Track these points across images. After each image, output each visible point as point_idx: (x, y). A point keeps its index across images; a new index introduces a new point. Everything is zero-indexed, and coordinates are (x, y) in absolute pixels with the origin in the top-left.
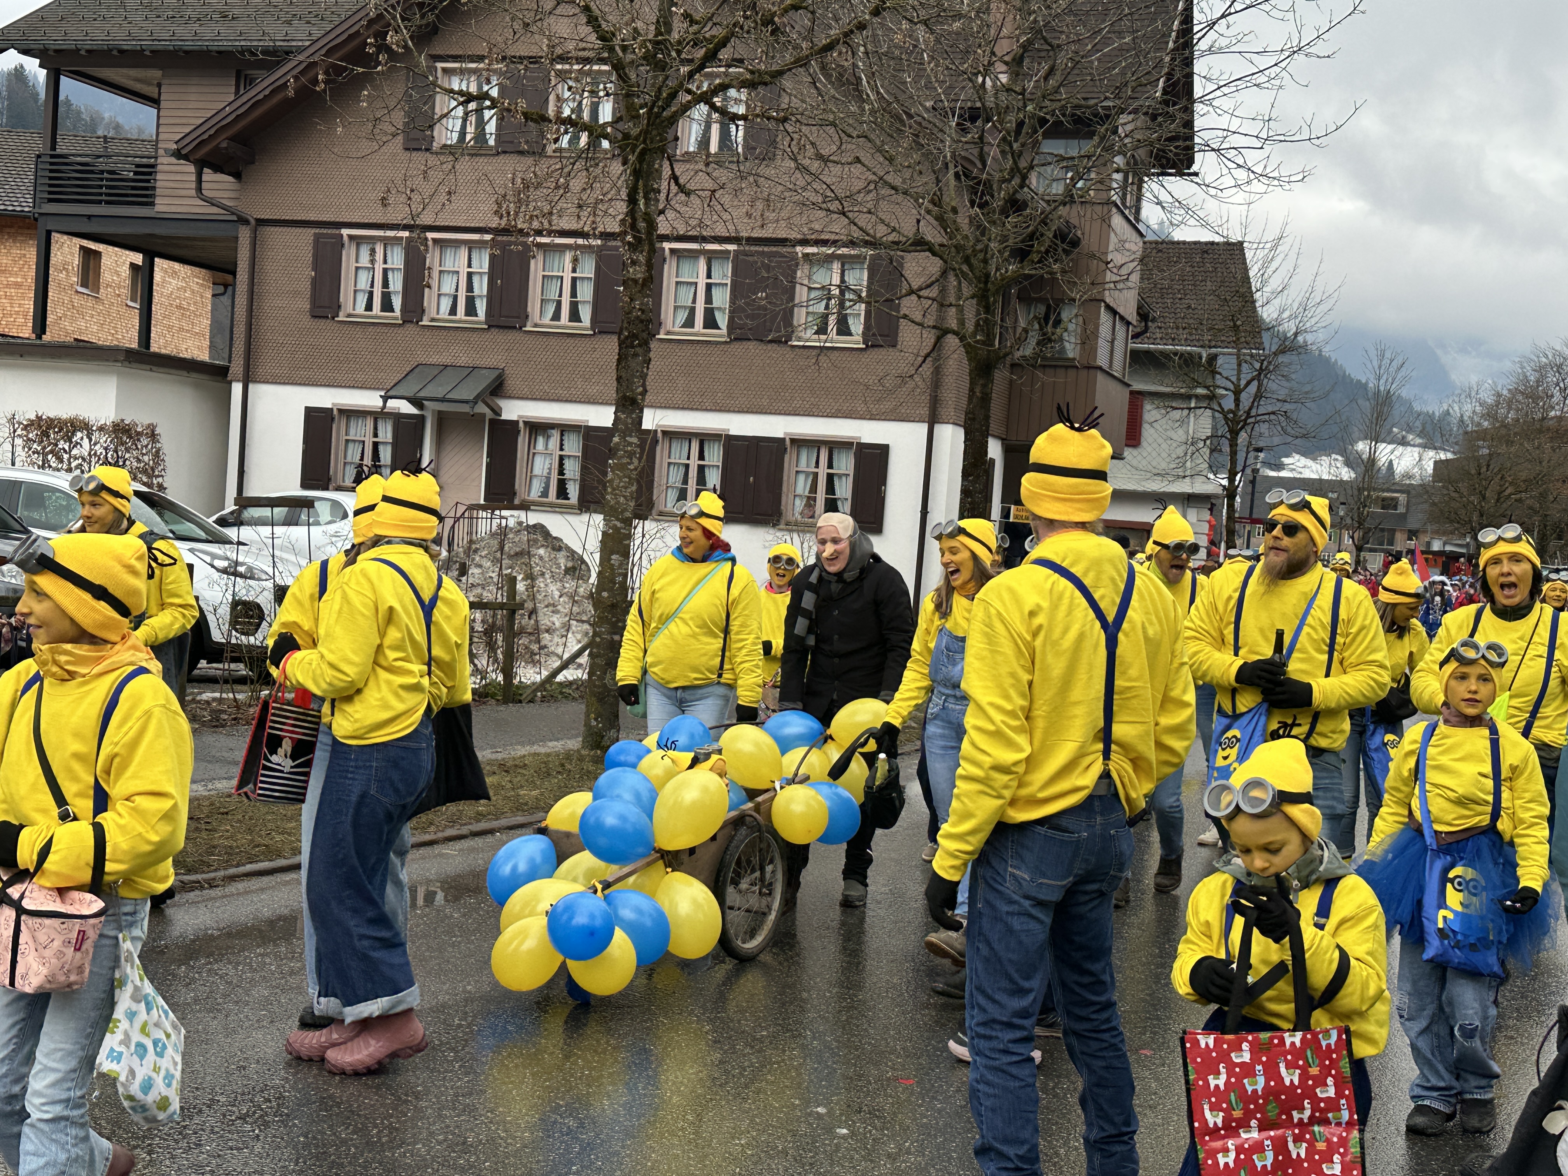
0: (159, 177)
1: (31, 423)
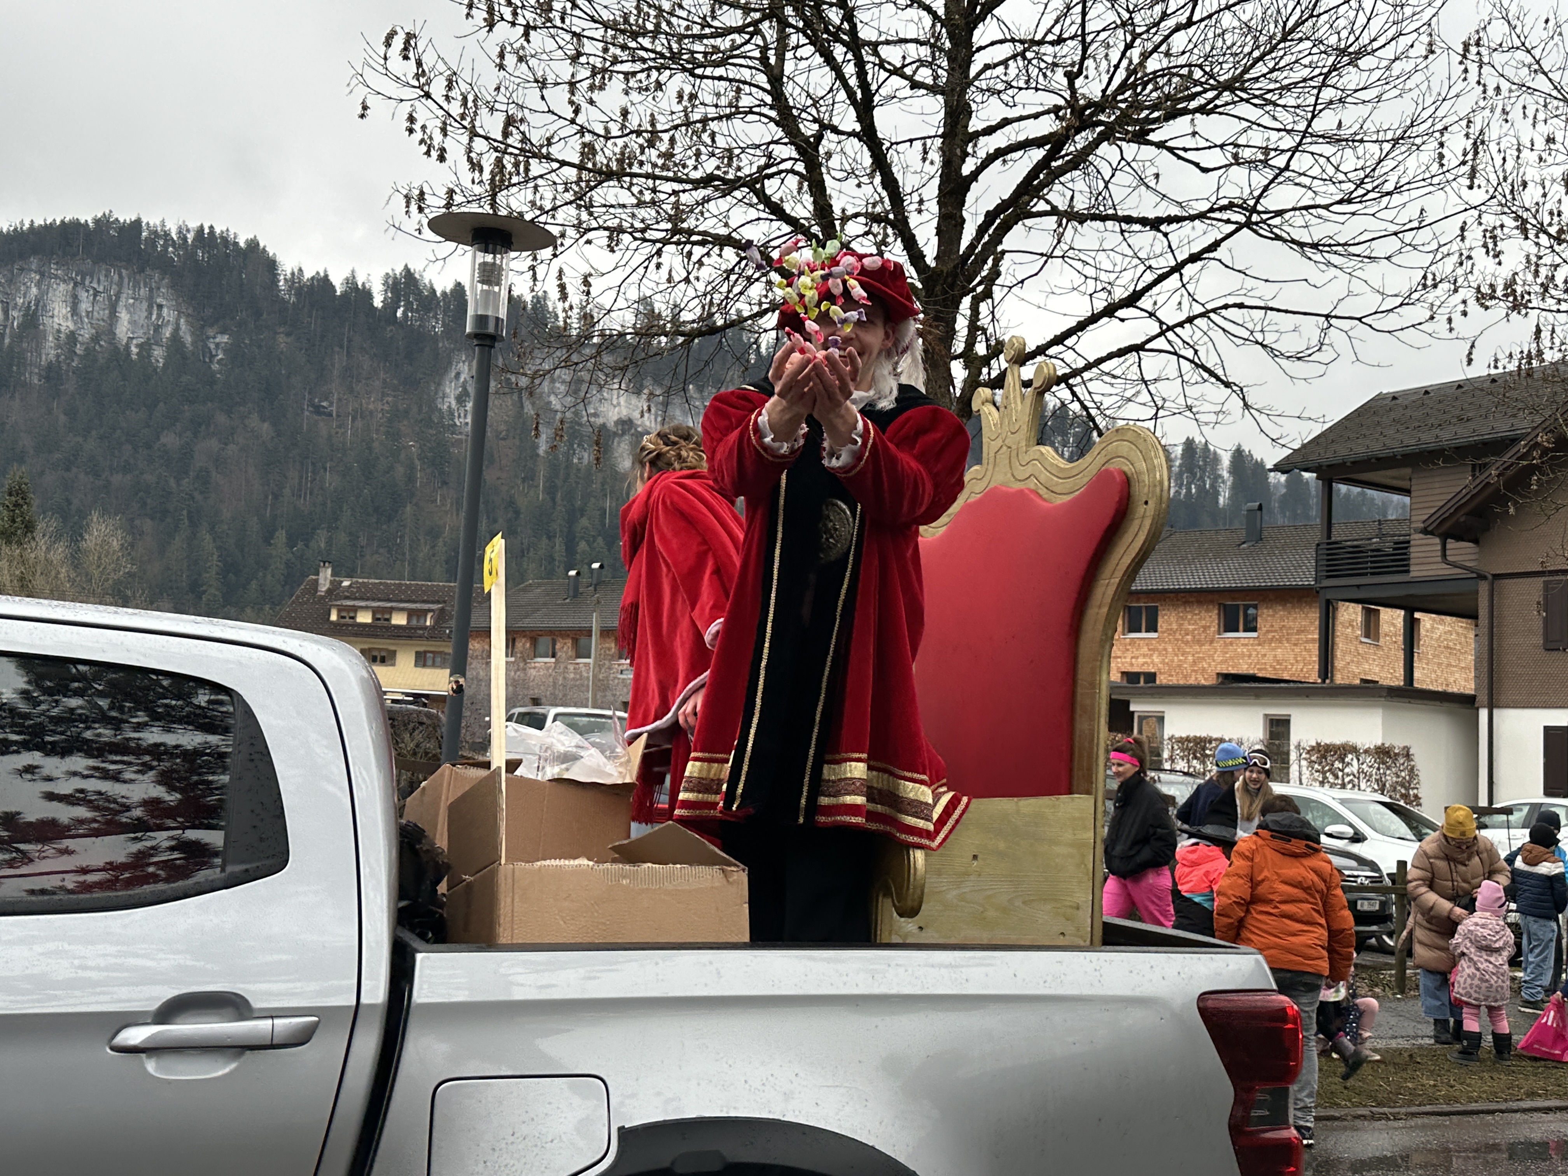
0: (1412, 549)
1: (1313, 748)
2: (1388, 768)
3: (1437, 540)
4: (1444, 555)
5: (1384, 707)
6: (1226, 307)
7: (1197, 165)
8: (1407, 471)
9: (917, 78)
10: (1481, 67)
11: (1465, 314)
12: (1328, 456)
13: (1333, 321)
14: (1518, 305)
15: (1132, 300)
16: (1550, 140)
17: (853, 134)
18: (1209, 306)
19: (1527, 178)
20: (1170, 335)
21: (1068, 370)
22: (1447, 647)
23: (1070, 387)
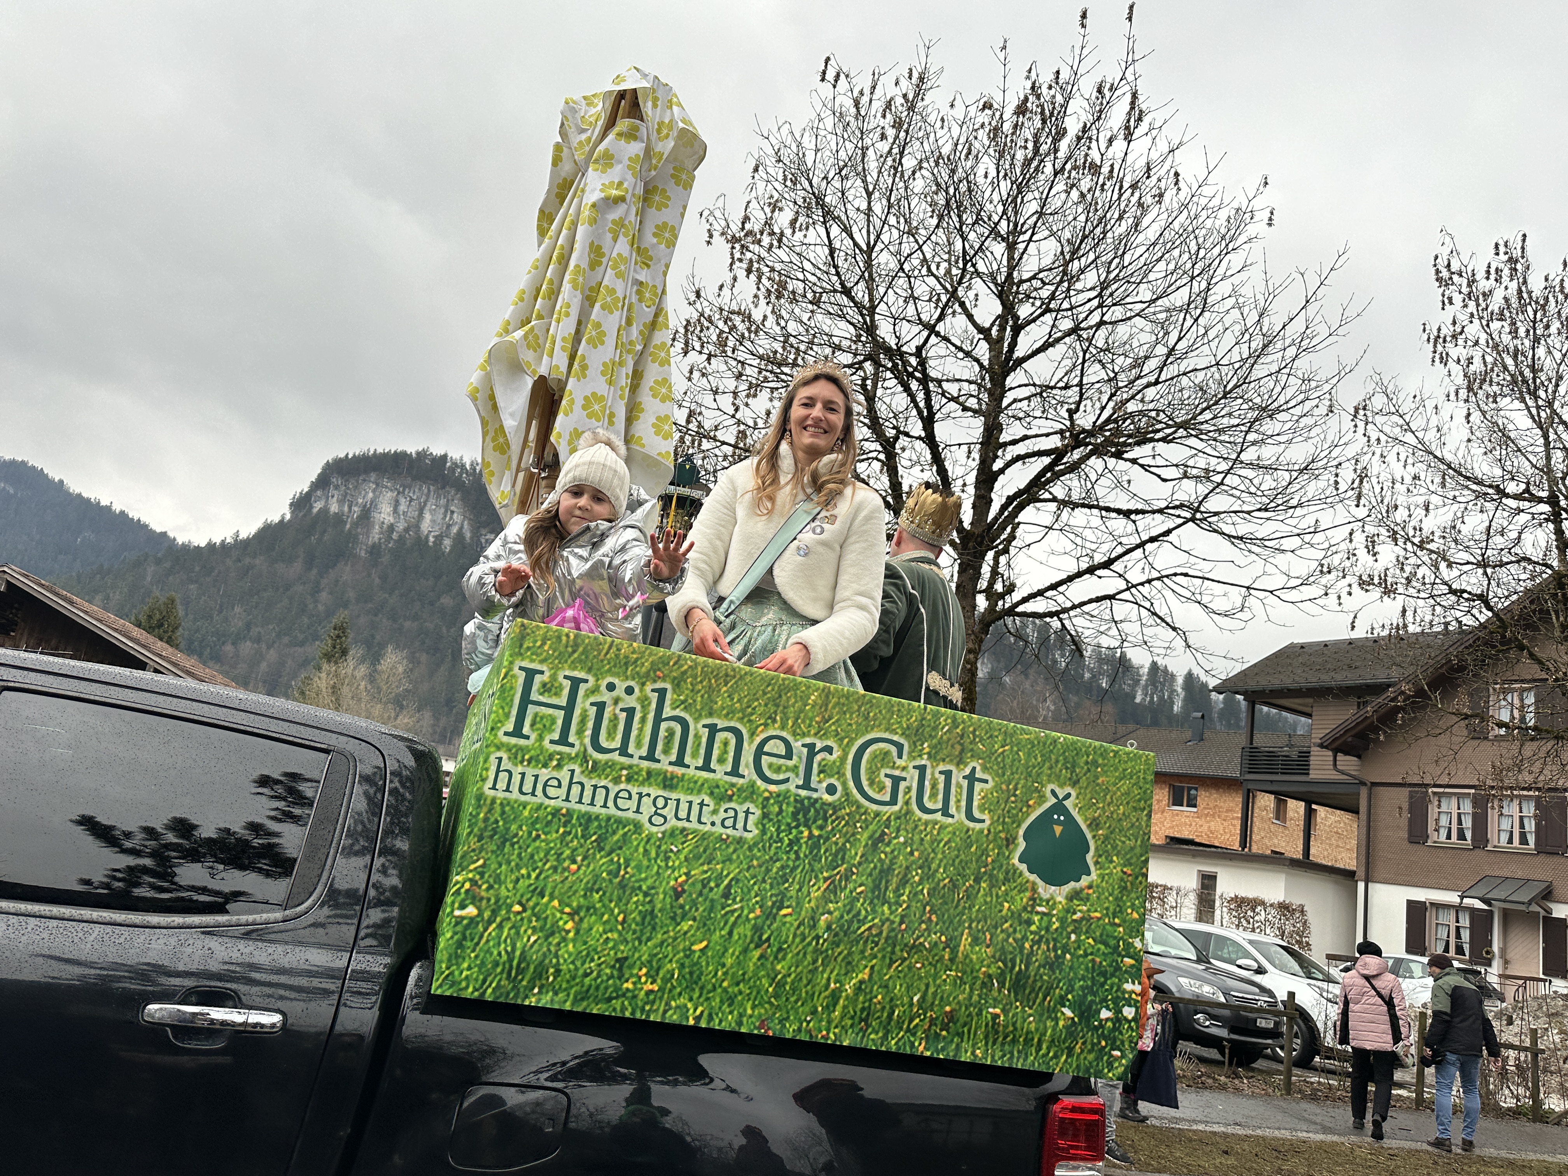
0: (1311, 758)
1: (1232, 899)
2: (1287, 919)
3: (1330, 753)
4: (1335, 765)
5: (1287, 874)
6: (1175, 575)
7: (1159, 476)
8: (1311, 700)
9: (967, 404)
10: (1367, 424)
11: (1350, 594)
12: (1252, 685)
13: (1252, 591)
14: (1389, 591)
15: (1107, 564)
16: (1416, 478)
17: (919, 438)
18: (1164, 573)
19: (1398, 503)
20: (1133, 590)
21: (1059, 608)
22: (1337, 833)
23: (1061, 620)
